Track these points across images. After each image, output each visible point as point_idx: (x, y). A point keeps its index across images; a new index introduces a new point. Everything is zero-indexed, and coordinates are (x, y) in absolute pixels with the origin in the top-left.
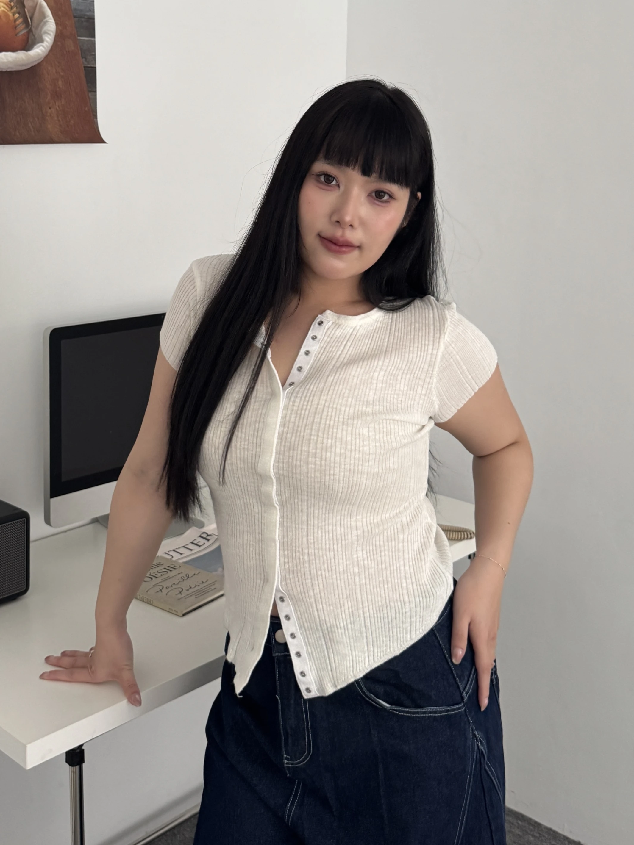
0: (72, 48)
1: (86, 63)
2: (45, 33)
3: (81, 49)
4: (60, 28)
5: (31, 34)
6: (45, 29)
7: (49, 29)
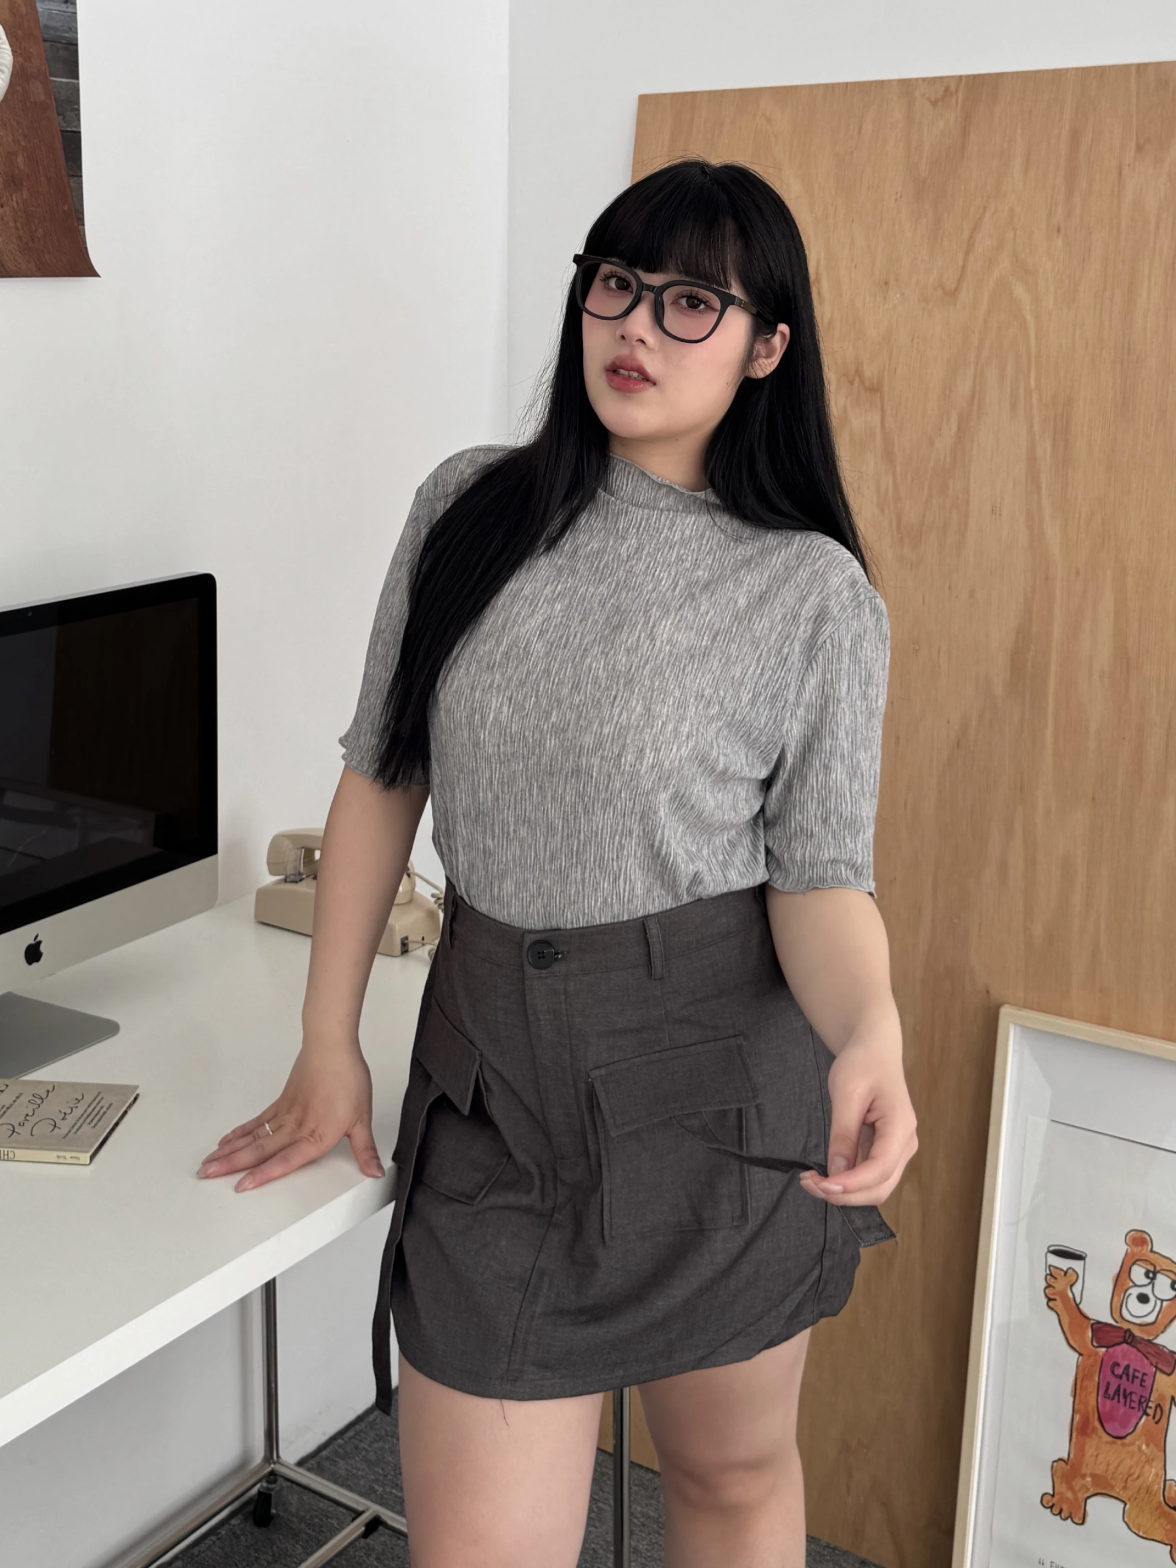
0: (42, 96)
1: (64, 125)
3: (56, 99)
4: (21, 59)
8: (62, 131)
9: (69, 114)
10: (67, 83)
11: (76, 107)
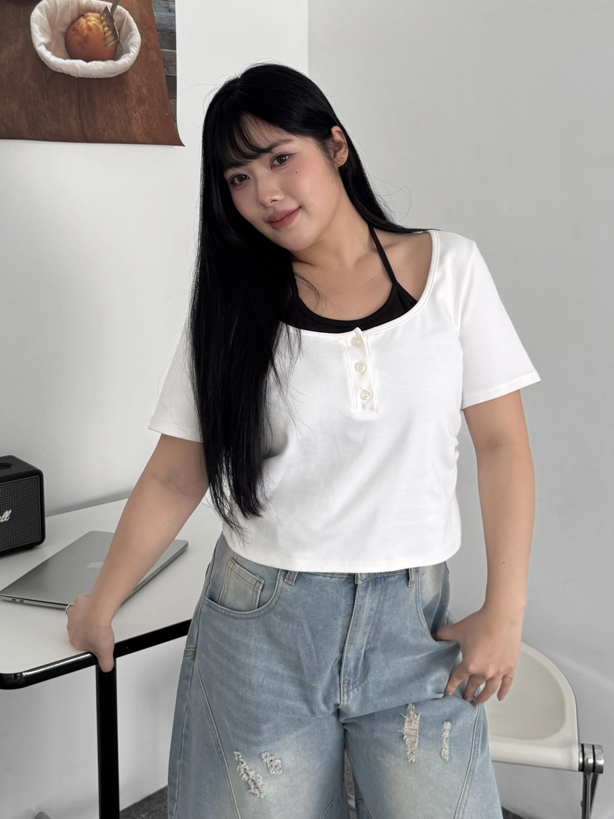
0: (156, 58)
1: (167, 73)
2: (132, 44)
3: (163, 60)
4: (145, 40)
5: (119, 46)
6: (131, 41)
7: (135, 41)
8: (166, 76)
9: (170, 67)
10: (169, 52)
11: (174, 64)
